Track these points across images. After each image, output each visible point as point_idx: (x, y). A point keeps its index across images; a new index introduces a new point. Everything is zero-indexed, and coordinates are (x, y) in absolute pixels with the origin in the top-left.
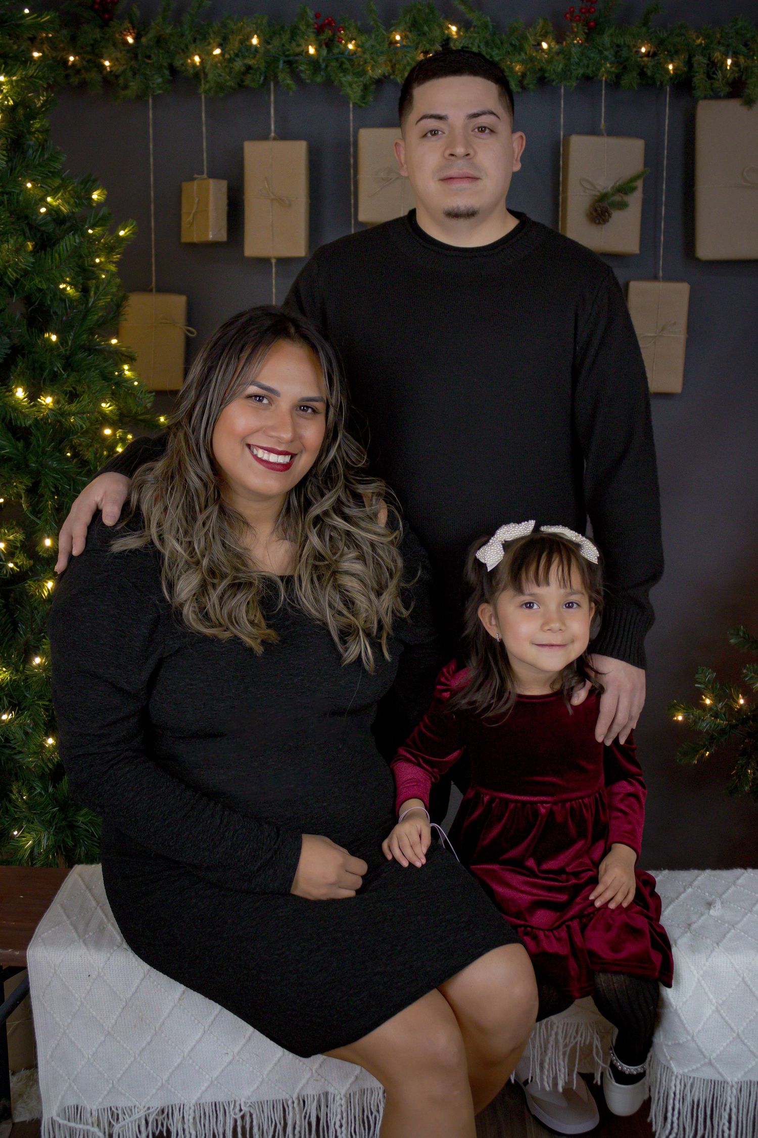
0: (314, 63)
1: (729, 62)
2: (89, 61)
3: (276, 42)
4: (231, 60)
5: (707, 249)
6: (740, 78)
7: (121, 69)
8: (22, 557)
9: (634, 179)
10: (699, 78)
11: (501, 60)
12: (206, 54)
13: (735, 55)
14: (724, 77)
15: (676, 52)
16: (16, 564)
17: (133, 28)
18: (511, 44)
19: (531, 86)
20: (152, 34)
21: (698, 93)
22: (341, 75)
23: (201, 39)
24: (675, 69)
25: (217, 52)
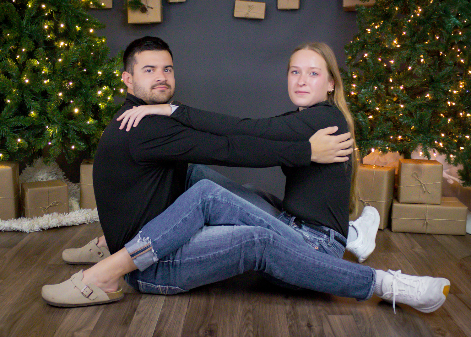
8: (53, 34)
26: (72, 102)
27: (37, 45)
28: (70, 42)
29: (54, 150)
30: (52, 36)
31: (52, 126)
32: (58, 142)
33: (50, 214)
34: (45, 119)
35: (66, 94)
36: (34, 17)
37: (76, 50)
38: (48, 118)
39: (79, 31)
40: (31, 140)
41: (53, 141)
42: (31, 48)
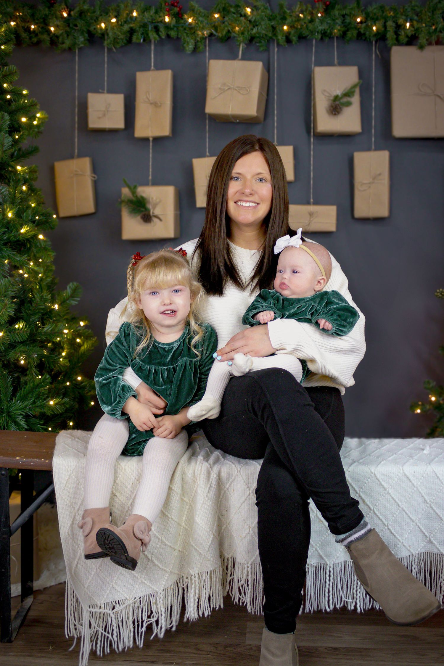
0: (168, 27)
1: (408, 25)
2: (42, 28)
3: (146, 14)
4: (122, 25)
5: (399, 131)
6: (415, 34)
7: (61, 32)
9: (354, 87)
10: (390, 35)
11: (276, 25)
12: (107, 22)
13: (411, 21)
14: (406, 34)
15: (377, 19)
17: (67, 8)
20: (77, 9)
22: (185, 35)
23: (105, 14)
24: (377, 29)
25: (114, 20)
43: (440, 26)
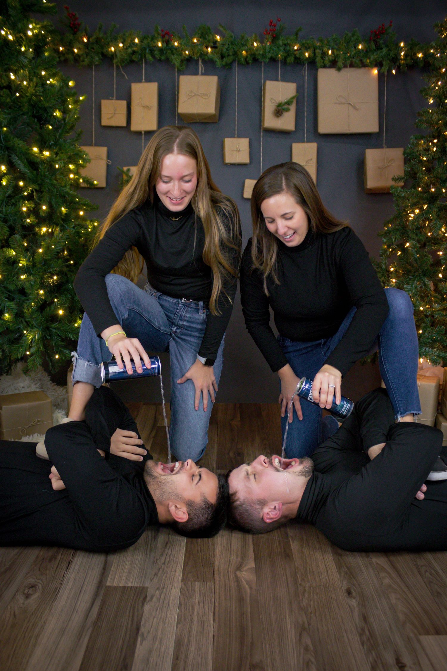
0: (161, 50)
1: (330, 52)
2: (68, 50)
3: (145, 41)
4: (127, 49)
5: (323, 129)
6: (335, 59)
7: (82, 53)
8: (33, 217)
9: (293, 98)
10: (318, 59)
11: (238, 50)
12: (116, 46)
13: (333, 49)
14: (329, 59)
15: (309, 48)
16: (31, 221)
17: (87, 35)
18: (242, 44)
19: (250, 61)
20: (94, 37)
21: (318, 65)
22: (172, 56)
23: (114, 41)
24: (309, 55)
25: (121, 45)
26: (56, 300)
27: (12, 230)
28: (55, 227)
29: (34, 360)
30: (32, 220)
31: (32, 330)
32: (38, 350)
33: (30, 436)
34: (22, 322)
35: (48, 291)
36: (10, 197)
37: (62, 237)
38: (26, 322)
39: (66, 214)
40: (5, 347)
41: (33, 350)
42: (4, 236)
43: (353, 53)
